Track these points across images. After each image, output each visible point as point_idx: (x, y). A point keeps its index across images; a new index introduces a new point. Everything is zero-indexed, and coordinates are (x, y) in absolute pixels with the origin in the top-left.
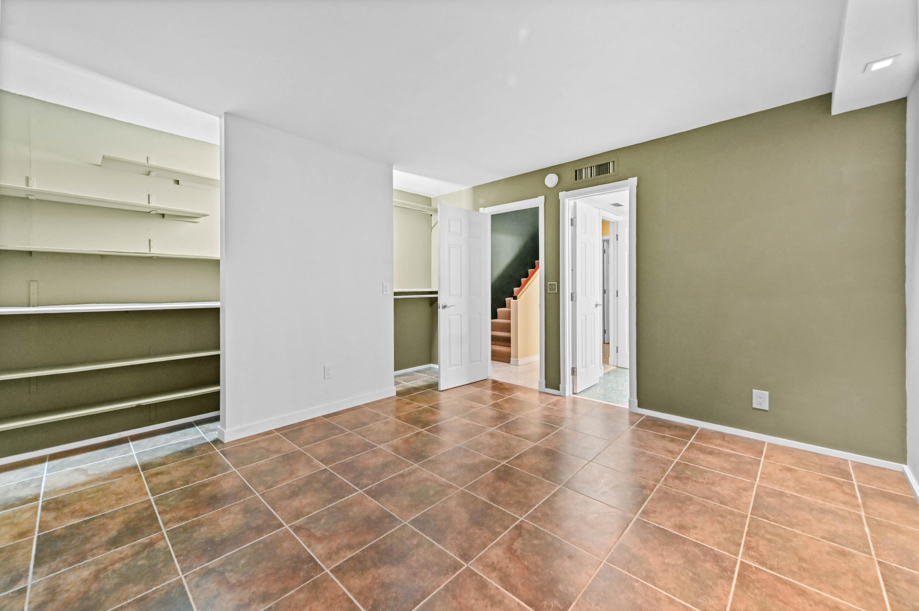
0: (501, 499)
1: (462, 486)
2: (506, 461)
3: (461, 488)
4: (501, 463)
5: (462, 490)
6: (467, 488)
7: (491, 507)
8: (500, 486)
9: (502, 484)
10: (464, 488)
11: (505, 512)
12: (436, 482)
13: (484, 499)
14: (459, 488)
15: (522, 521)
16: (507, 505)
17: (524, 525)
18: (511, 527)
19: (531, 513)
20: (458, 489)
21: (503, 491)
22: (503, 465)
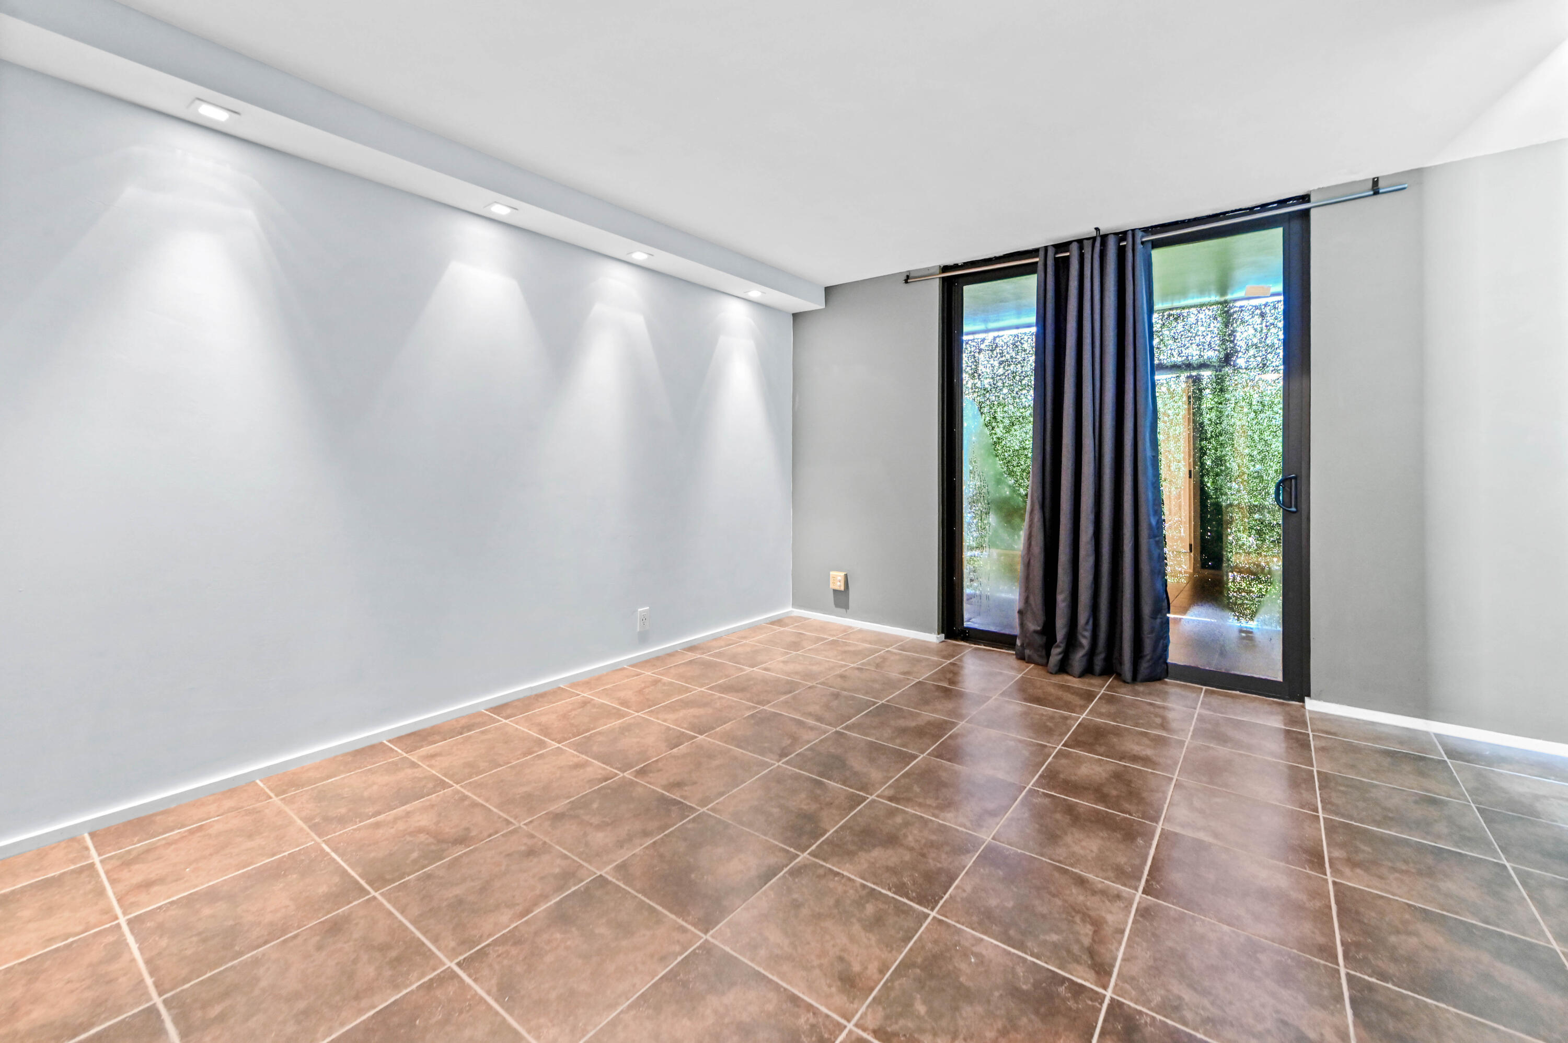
0: (805, 784)
1: (873, 801)
2: (797, 860)
3: (873, 797)
4: (808, 856)
5: (871, 795)
6: (865, 799)
7: (821, 774)
8: (809, 804)
9: (805, 807)
10: (868, 798)
11: (801, 770)
12: (920, 805)
13: (832, 783)
14: (876, 798)
15: (779, 761)
16: (797, 777)
17: (777, 757)
18: (793, 755)
19: (765, 770)
20: (878, 796)
21: (803, 795)
22: (803, 851)
